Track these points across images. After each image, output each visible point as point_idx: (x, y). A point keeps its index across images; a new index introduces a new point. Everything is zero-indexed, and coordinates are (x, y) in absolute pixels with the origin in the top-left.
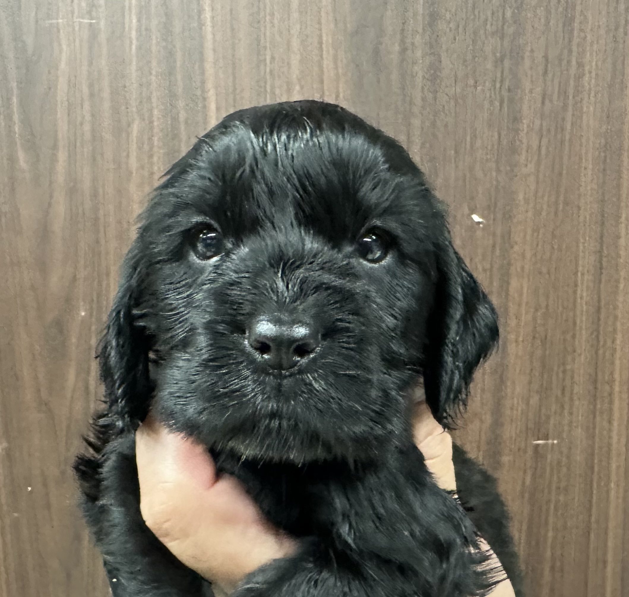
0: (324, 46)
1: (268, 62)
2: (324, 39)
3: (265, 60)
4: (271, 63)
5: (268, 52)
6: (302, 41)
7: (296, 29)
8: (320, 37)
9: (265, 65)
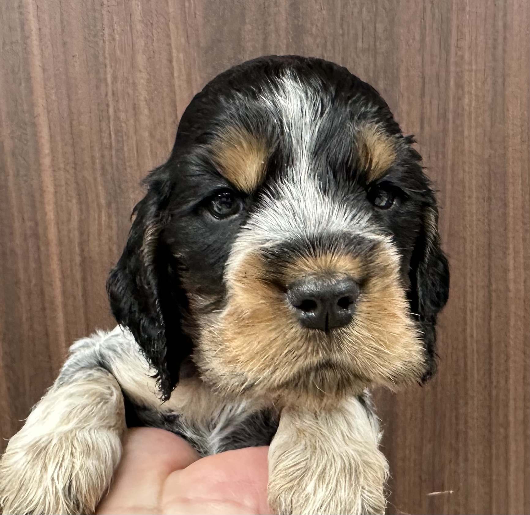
0: (175, 64)
1: (109, 81)
2: (175, 54)
3: (106, 79)
4: (112, 83)
5: (109, 70)
6: (149, 58)
7: (140, 43)
8: (170, 53)
9: (107, 85)
